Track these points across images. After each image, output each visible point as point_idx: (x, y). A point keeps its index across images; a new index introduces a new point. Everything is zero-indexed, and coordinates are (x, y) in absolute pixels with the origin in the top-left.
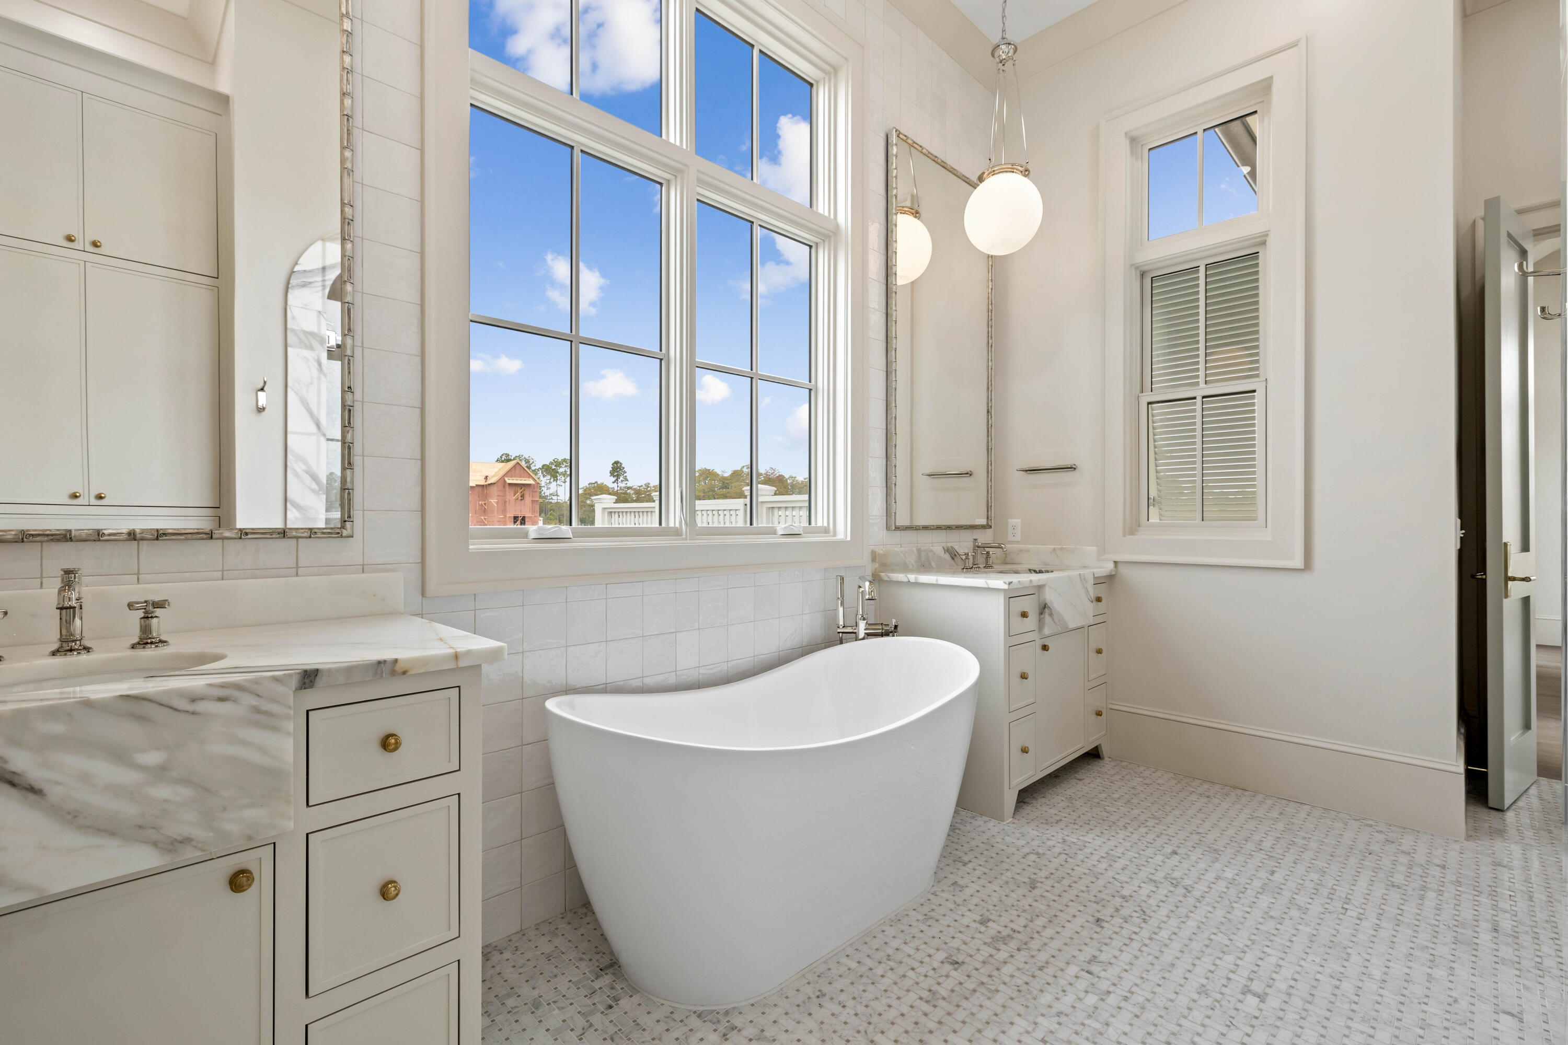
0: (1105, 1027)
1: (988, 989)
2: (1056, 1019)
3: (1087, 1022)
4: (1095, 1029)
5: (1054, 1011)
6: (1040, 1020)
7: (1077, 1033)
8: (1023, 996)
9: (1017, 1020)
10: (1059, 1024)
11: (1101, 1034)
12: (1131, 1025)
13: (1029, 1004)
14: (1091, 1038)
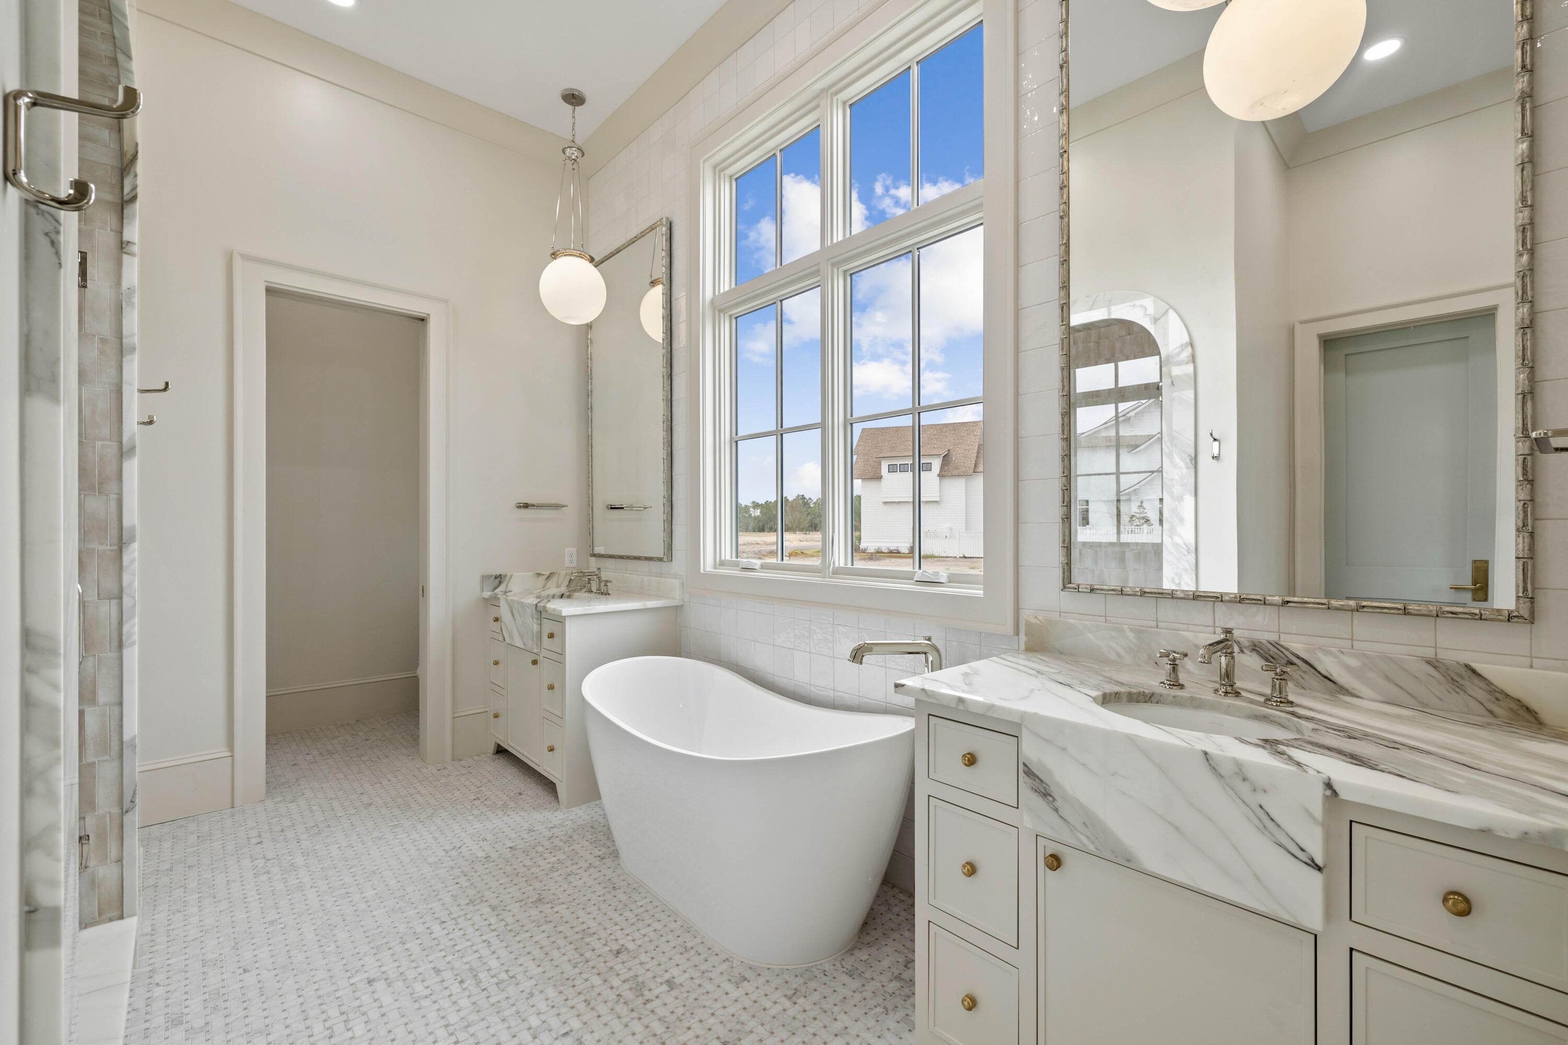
0: (503, 1018)
1: (580, 963)
2: (528, 991)
3: (514, 1008)
4: (504, 1010)
5: (536, 993)
6: (533, 982)
7: (508, 998)
8: (561, 980)
9: (540, 970)
10: (522, 991)
11: (498, 1012)
12: (493, 1035)
13: (550, 981)
14: (498, 1004)
